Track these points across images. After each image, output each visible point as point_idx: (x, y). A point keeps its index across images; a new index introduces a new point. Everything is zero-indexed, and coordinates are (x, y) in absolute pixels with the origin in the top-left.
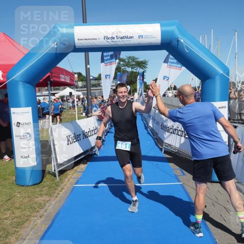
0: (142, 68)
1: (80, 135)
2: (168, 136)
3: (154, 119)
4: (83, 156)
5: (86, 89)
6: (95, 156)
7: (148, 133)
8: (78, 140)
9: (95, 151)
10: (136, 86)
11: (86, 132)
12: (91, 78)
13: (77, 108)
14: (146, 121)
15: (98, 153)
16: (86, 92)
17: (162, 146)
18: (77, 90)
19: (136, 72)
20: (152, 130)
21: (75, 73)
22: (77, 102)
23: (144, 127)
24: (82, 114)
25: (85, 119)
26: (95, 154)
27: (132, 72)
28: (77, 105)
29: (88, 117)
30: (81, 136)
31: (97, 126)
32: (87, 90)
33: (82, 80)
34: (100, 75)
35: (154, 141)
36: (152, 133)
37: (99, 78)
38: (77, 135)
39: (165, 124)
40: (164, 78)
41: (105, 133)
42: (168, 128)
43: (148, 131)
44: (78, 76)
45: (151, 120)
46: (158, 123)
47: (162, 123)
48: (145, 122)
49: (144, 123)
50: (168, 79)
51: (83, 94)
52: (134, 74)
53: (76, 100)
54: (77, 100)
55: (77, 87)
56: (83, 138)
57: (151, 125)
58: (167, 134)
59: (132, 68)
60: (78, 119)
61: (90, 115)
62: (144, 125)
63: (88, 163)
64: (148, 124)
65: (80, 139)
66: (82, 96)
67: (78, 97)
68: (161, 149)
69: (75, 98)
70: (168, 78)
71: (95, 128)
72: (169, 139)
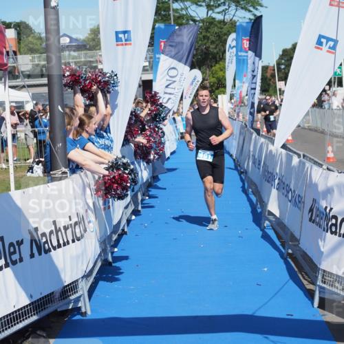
0: (246, 9)
1: (20, 243)
2: (334, 249)
3: (284, 188)
4: (35, 318)
5: (45, 81)
6: (78, 317)
7: (266, 237)
8: (14, 263)
9: (78, 299)
10: (223, 69)
11: (44, 235)
12: (65, 41)
13: (15, 146)
14: (257, 193)
15: (86, 306)
16: (45, 89)
17: (313, 283)
18: (14, 83)
19: (223, 22)
20: (279, 225)
21: (8, 26)
22: (14, 126)
23: (250, 217)
24: (31, 169)
25: (42, 187)
26: (77, 310)
27: (210, 22)
28: (14, 136)
29: (53, 180)
30: (25, 249)
31: (82, 212)
32: (49, 85)
33: (32, 51)
34: (96, 32)
35: (287, 263)
36: (279, 237)
37: (92, 43)
38: (11, 245)
39: (323, 204)
40: (319, 43)
41: (115, 237)
42: (335, 217)
43: (263, 230)
44: (19, 34)
45: (274, 192)
46: (298, 201)
47: (314, 201)
48: (254, 199)
49: (249, 200)
50: (334, 48)
51: (34, 97)
52: (216, 30)
53: (10, 119)
54: (15, 119)
55: (13, 74)
56: (32, 256)
57: (273, 206)
58: (331, 239)
59: (209, 7)
60: (18, 187)
61: (57, 173)
62: (249, 209)
63: (52, 341)
64: (263, 204)
65: (21, 260)
66: (29, 107)
67: (17, 109)
68: (310, 295)
69: (7, 114)
70: (336, 42)
71: (75, 219)
72: (336, 256)
